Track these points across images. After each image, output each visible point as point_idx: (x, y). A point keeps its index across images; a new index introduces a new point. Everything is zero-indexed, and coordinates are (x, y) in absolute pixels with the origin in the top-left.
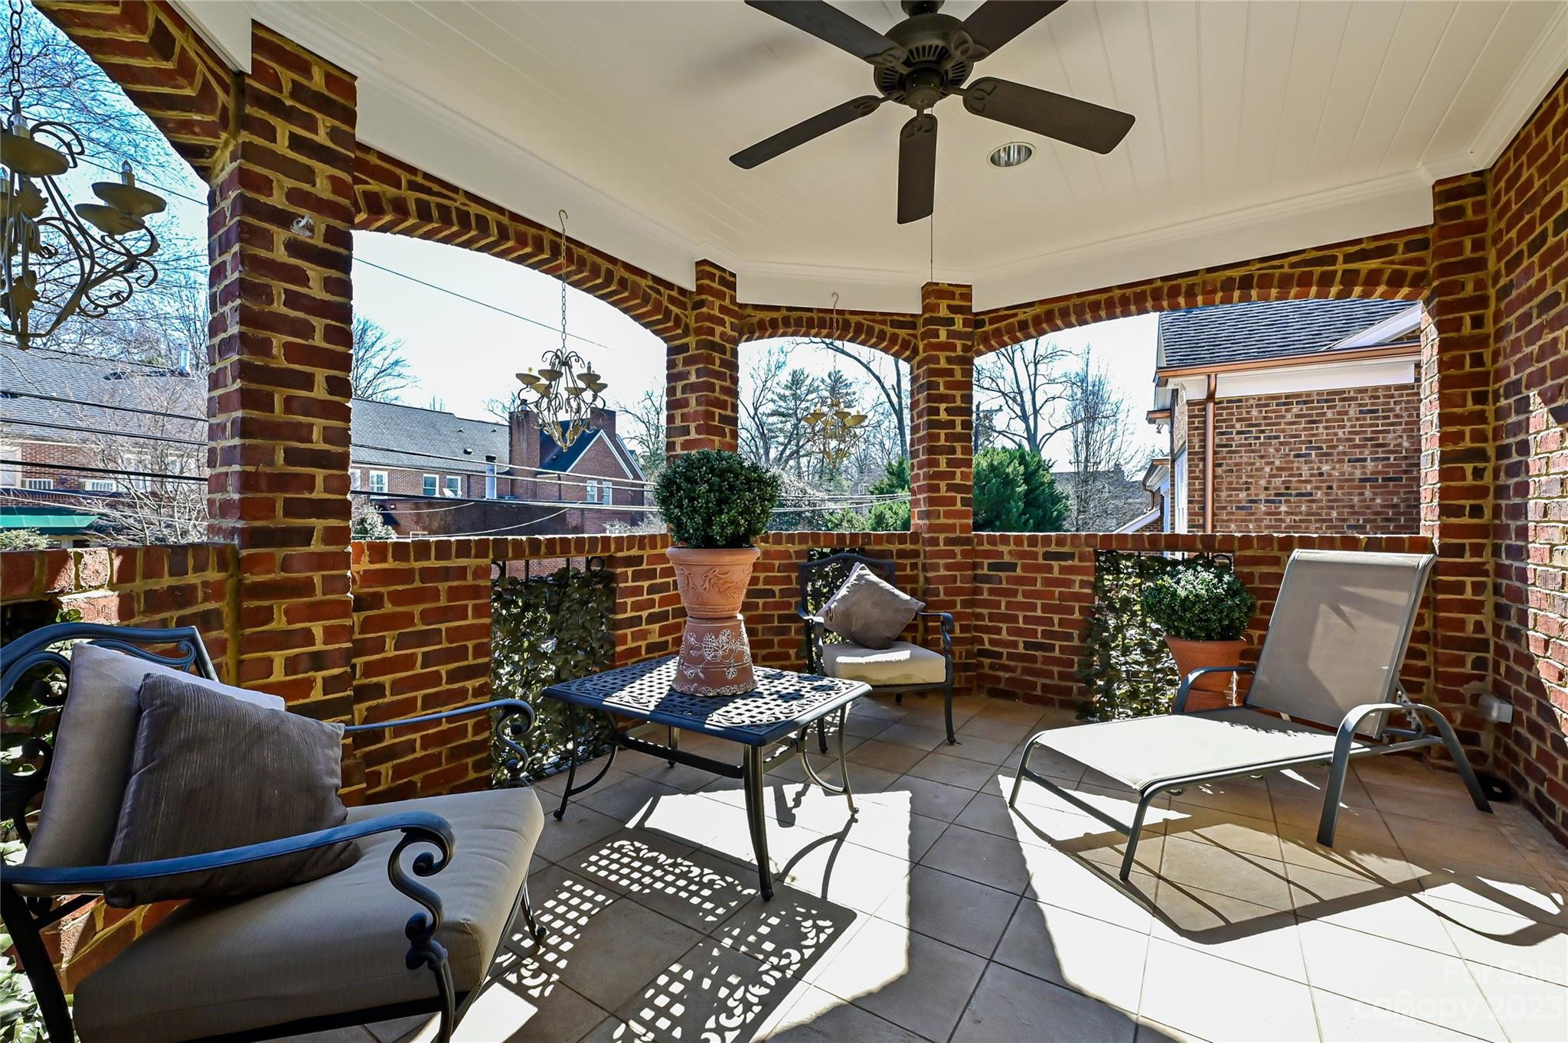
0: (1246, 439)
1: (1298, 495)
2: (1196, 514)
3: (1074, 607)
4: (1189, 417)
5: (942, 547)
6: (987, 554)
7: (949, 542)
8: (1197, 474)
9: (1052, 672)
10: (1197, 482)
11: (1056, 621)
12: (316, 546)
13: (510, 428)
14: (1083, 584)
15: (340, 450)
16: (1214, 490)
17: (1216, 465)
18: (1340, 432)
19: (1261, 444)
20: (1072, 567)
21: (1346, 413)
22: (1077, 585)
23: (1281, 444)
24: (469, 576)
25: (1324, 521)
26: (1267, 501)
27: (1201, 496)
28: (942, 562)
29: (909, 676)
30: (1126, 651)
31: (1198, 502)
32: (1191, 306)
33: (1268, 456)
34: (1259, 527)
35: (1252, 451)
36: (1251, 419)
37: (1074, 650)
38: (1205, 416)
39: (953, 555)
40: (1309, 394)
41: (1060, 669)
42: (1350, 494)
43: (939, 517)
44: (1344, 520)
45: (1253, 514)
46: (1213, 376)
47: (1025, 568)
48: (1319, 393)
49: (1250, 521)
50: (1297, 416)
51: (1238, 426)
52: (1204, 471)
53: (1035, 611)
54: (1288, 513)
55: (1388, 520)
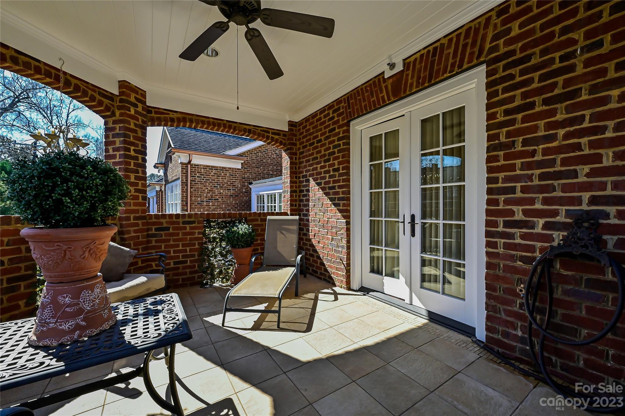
0: (200, 179)
1: (215, 199)
2: (184, 206)
3: (196, 243)
4: (182, 169)
5: (132, 221)
6: (154, 224)
7: (136, 218)
8: (185, 190)
9: (186, 272)
10: (184, 193)
11: (188, 250)
14: (199, 233)
16: (191, 197)
17: (191, 188)
18: (225, 180)
19: (205, 182)
20: (194, 227)
21: (226, 175)
22: (197, 234)
23: (210, 182)
25: (221, 208)
26: (206, 201)
27: (185, 199)
28: (132, 229)
29: (149, 289)
30: (215, 257)
31: (185, 201)
32: (178, 126)
33: (207, 186)
34: (204, 210)
35: (202, 184)
36: (201, 173)
37: (195, 261)
38: (187, 169)
39: (137, 225)
40: (217, 167)
41: (189, 270)
42: (227, 200)
43: (130, 206)
44: (226, 208)
45: (202, 206)
46: (191, 155)
47: (174, 229)
48: (220, 167)
49: (201, 208)
50: (214, 174)
51: (198, 174)
52: (187, 190)
53: (179, 247)
54: (212, 206)
55: (236, 208)
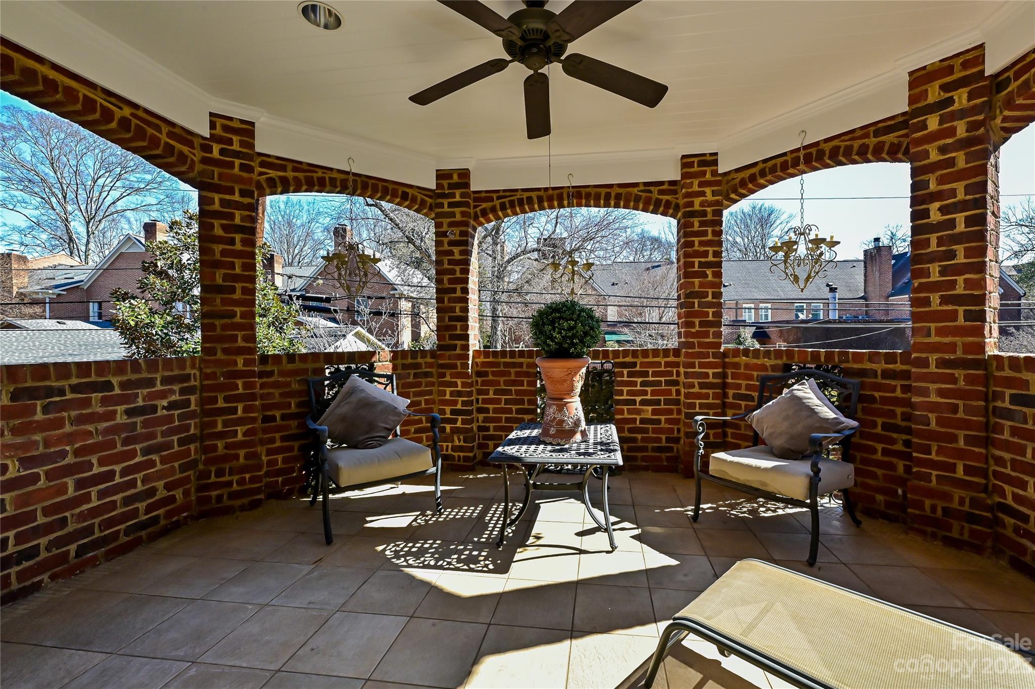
12: (458, 351)
13: (865, 263)
15: (465, 314)
24: (525, 366)
